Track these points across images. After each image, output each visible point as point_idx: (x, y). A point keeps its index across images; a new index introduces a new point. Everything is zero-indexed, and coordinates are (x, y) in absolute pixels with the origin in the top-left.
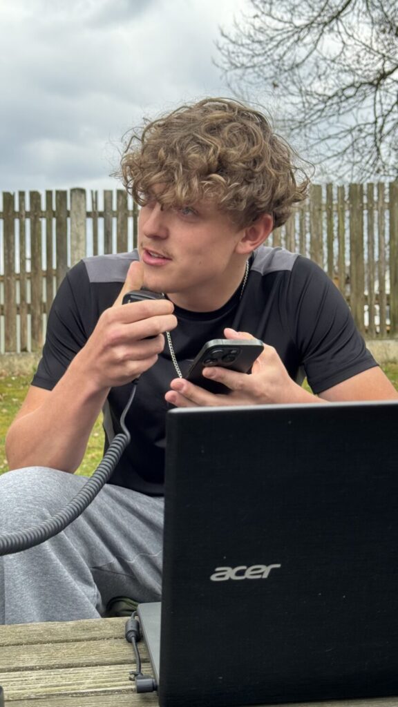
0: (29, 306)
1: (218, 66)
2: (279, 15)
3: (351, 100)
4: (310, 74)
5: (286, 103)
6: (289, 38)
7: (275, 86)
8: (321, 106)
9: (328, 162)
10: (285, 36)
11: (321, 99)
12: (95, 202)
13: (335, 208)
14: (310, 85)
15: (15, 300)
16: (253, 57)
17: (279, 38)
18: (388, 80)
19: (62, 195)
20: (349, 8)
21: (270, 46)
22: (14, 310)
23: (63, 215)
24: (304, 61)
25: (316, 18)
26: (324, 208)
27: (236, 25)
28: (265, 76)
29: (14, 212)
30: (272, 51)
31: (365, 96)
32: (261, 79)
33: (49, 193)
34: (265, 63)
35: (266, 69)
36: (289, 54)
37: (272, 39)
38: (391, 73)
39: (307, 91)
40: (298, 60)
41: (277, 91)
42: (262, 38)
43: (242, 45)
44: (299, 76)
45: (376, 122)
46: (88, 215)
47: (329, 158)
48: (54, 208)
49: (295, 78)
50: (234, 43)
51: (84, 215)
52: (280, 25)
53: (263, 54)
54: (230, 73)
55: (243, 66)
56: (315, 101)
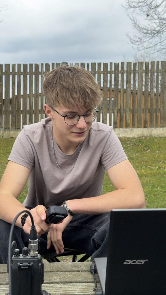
1: (124, 7)
4: (163, 11)
5: (152, 23)
7: (148, 15)
15: (39, 108)
16: (139, 3)
22: (38, 112)
24: (160, 4)
28: (143, 11)
29: (39, 72)
33: (53, 64)
34: (144, 5)
35: (144, 8)
39: (161, 18)
40: (158, 4)
41: (149, 18)
49: (156, 12)
53: (143, 2)
54: (129, 10)
55: (135, 7)
56: (164, 22)
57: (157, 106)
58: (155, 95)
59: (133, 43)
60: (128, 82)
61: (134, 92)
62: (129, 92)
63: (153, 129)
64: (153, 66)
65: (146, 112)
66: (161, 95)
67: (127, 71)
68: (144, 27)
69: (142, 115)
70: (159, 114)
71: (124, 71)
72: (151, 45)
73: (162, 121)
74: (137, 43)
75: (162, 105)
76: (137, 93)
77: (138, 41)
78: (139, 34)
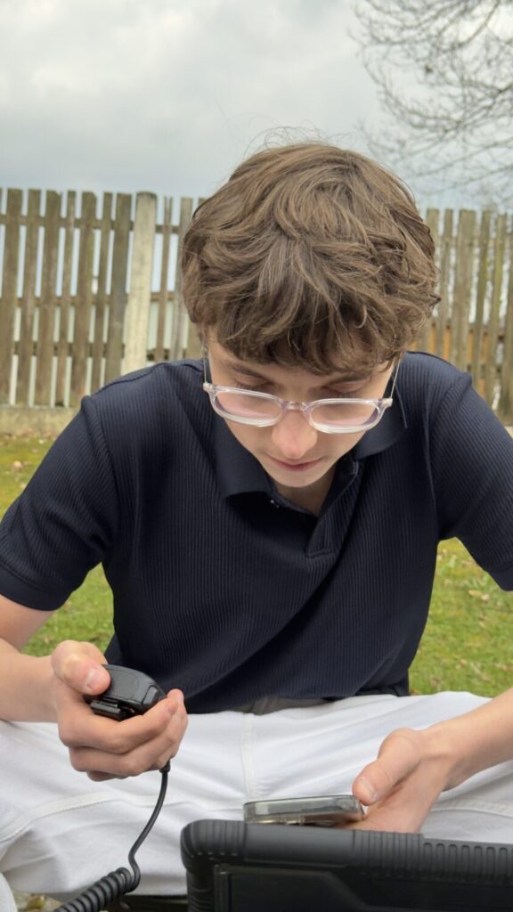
0: (70, 346)
4: (476, 58)
5: (441, 95)
6: (452, 7)
7: (428, 70)
9: (491, 178)
11: (488, 92)
12: (168, 213)
13: (491, 244)
14: (475, 72)
15: (52, 337)
17: (439, 6)
19: (125, 200)
21: (426, 16)
22: (51, 349)
23: (124, 227)
24: (470, 40)
26: (476, 242)
28: (417, 57)
29: (60, 219)
30: (427, 24)
32: (411, 61)
33: (108, 196)
34: (418, 38)
36: (451, 30)
39: (470, 81)
40: (462, 38)
42: (416, 4)
43: (389, 13)
44: (461, 60)
46: (159, 229)
47: (492, 173)
48: (113, 217)
50: (378, 8)
51: (152, 228)
55: (388, 41)
56: (479, 95)
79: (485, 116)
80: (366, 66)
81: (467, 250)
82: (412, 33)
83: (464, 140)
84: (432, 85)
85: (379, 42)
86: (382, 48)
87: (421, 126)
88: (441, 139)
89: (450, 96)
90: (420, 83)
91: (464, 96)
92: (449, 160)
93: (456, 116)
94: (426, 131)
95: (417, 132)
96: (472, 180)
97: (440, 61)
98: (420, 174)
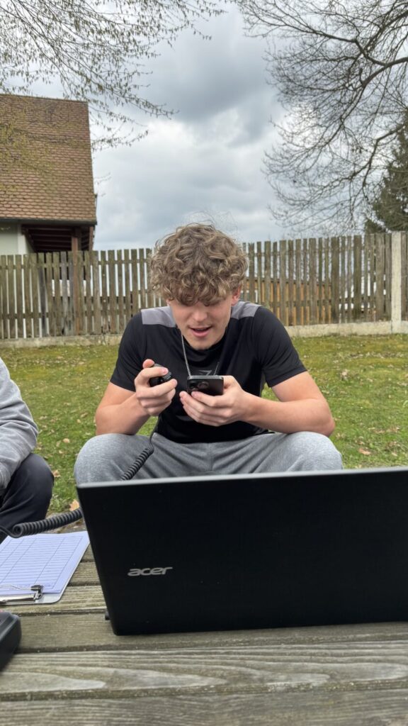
1: (263, 172)
2: (297, 142)
3: (337, 188)
4: (314, 175)
5: (301, 191)
6: (302, 155)
7: (295, 182)
8: (320, 192)
9: (324, 223)
10: (300, 154)
11: (320, 188)
14: (314, 181)
16: (283, 166)
17: (297, 155)
18: (358, 176)
20: (336, 138)
21: (292, 160)
24: (311, 167)
25: (317, 144)
26: (317, 251)
27: (274, 149)
28: (289, 176)
30: (293, 163)
31: (344, 186)
32: (288, 178)
34: (290, 169)
35: (290, 173)
36: (302, 164)
37: (293, 156)
38: (359, 172)
39: (312, 184)
40: (308, 167)
41: (297, 184)
42: (288, 156)
43: (277, 160)
44: (308, 176)
45: (351, 200)
47: (324, 220)
49: (306, 177)
50: (272, 159)
52: (298, 148)
53: (288, 165)
54: (270, 176)
55: (278, 172)
56: (316, 189)
57: (305, 297)
58: (302, 284)
59: (276, 218)
60: (267, 267)
61: (275, 280)
62: (268, 281)
63: (301, 327)
64: (298, 246)
65: (291, 306)
66: (311, 283)
67: (265, 253)
68: (291, 197)
69: (287, 309)
70: (308, 308)
71: (261, 253)
72: (301, 220)
73: (312, 316)
74: (282, 218)
75: (312, 296)
76: (278, 282)
77: (282, 216)
78: (284, 206)
79: (319, 198)
80: (269, 182)
81: (313, 255)
82: (287, 167)
83: (312, 208)
84: (297, 187)
85: (274, 172)
86: (275, 175)
87: (294, 205)
88: (302, 209)
89: (305, 191)
90: (292, 187)
91: (310, 190)
92: (306, 217)
93: (308, 199)
94: (295, 206)
95: (292, 207)
96: (316, 224)
97: (299, 178)
98: (295, 224)
